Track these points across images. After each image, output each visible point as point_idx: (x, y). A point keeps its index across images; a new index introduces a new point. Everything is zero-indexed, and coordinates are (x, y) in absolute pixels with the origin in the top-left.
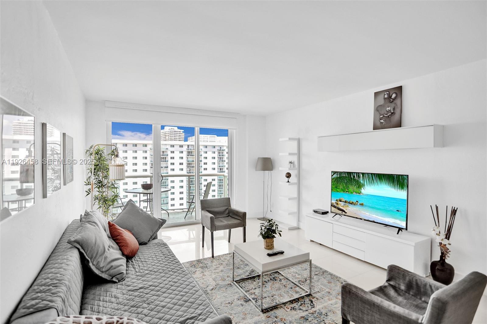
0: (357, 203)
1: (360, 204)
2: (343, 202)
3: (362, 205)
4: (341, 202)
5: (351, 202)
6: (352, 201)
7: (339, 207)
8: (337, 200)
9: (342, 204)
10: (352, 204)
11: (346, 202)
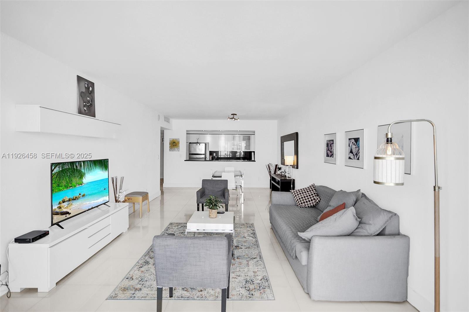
0: (80, 196)
1: (82, 196)
2: (67, 201)
3: (84, 196)
4: (65, 203)
5: (74, 198)
6: (75, 196)
7: (63, 211)
8: (60, 203)
9: (65, 204)
10: (75, 200)
11: (69, 200)
